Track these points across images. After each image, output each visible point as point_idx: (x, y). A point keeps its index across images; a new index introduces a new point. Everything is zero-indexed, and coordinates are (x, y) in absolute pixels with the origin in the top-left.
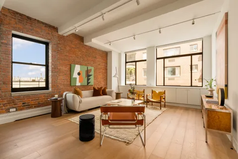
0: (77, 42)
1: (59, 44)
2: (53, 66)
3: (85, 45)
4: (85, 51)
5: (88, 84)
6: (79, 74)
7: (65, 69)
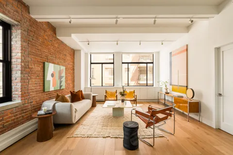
0: (49, 32)
1: (31, 31)
2: (23, 64)
3: (57, 39)
4: (56, 45)
5: (60, 88)
6: (53, 75)
7: (37, 68)
